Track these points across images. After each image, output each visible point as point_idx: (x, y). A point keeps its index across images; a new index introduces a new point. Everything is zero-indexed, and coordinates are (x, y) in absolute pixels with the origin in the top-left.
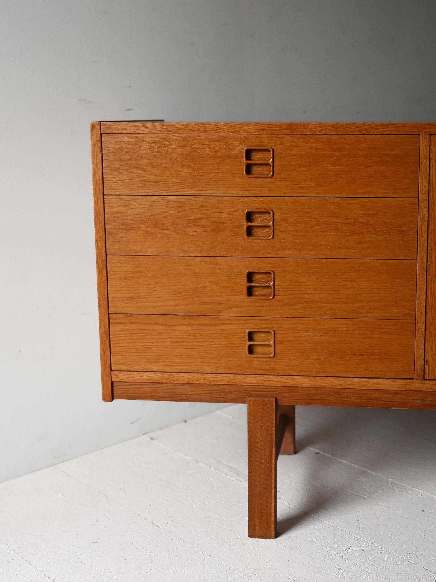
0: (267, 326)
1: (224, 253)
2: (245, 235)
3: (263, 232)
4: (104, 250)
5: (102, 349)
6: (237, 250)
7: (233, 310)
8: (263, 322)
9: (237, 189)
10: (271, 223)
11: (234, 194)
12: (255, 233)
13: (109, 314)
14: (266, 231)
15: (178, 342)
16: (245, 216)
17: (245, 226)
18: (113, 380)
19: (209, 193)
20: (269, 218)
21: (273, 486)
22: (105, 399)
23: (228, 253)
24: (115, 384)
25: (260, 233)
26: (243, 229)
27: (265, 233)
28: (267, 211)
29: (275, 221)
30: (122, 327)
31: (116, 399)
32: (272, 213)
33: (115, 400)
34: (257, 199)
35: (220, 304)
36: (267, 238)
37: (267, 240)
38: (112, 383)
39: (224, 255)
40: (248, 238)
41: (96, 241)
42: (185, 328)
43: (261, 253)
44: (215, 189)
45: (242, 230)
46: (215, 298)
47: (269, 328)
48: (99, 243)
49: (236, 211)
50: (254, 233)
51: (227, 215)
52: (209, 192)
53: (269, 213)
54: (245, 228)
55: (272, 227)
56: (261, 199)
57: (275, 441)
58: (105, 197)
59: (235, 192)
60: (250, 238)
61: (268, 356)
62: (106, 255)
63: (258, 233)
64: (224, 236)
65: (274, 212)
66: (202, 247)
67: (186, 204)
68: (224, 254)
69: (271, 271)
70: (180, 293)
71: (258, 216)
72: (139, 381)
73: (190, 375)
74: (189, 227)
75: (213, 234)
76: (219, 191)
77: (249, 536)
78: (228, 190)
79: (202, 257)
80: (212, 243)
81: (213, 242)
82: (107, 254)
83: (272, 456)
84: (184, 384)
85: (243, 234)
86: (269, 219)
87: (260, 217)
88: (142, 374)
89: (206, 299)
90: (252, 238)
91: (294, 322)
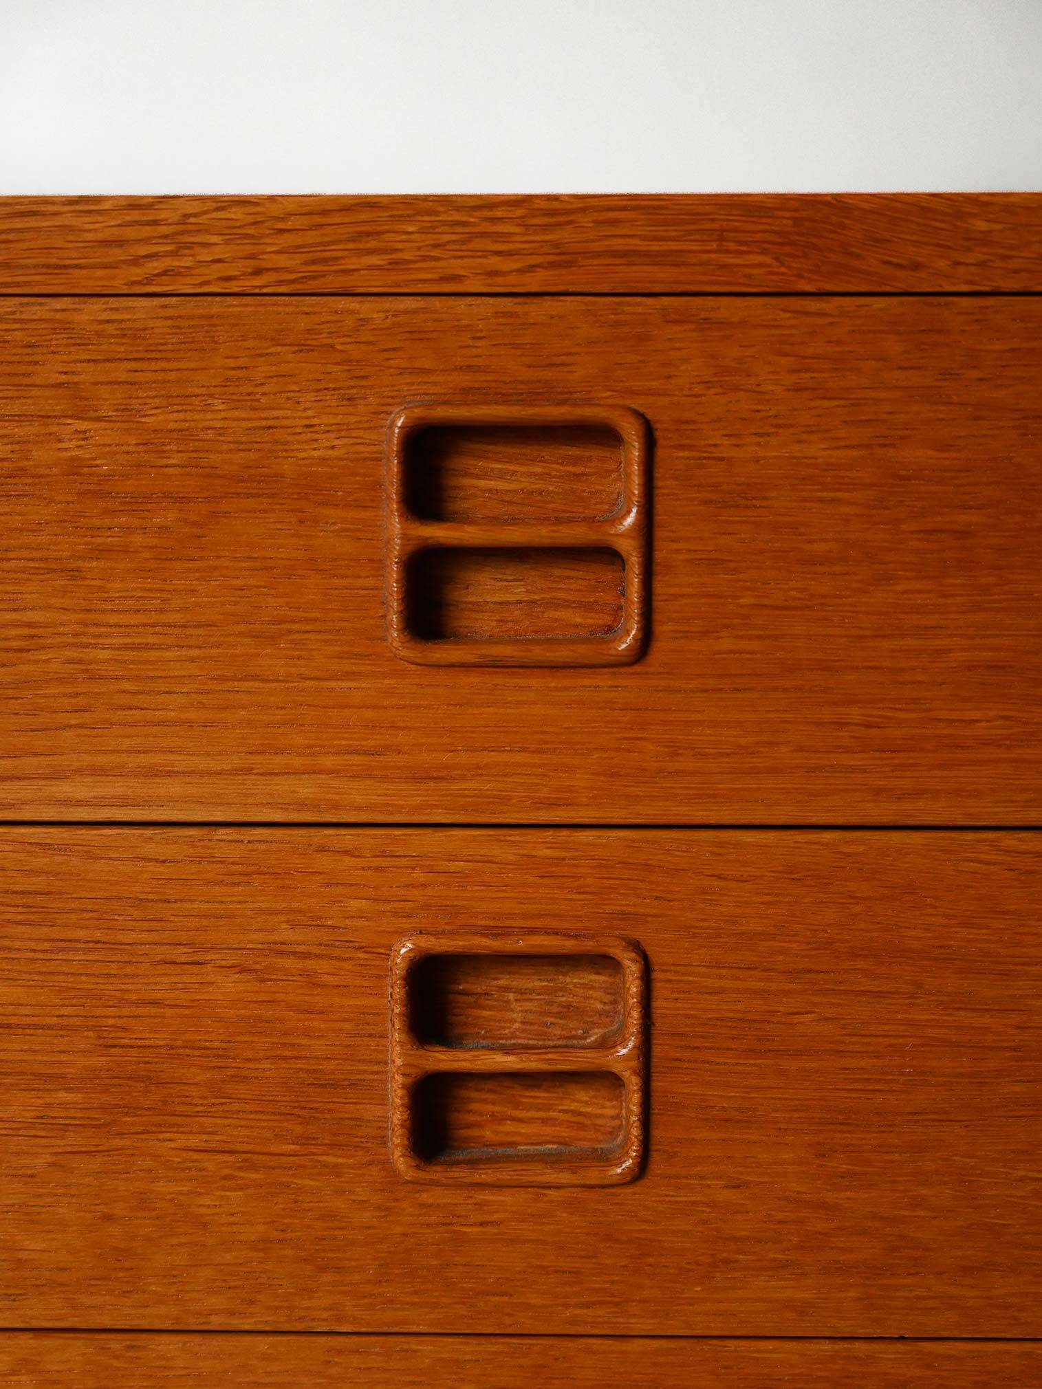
1: (214, 1301)
2: (397, 1153)
6: (327, 1278)
9: (328, 761)
10: (624, 1051)
11: (302, 805)
12: (475, 1132)
14: (574, 1112)
16: (396, 991)
17: (399, 1079)
19: (80, 803)
20: (599, 1006)
23: (251, 1302)
25: (524, 1129)
26: (383, 1101)
27: (564, 1132)
28: (588, 946)
29: (659, 1027)
32: (632, 968)
34: (505, 848)
36: (593, 1175)
37: (586, 1194)
39: (216, 1322)
40: (420, 1175)
43: (534, 1300)
44: (133, 761)
45: (370, 1112)
49: (316, 950)
50: (473, 1130)
51: (232, 985)
53: (604, 962)
54: (400, 1092)
55: (633, 1083)
56: (541, 845)
59: (306, 789)
60: (436, 1173)
63: (509, 1127)
64: (210, 1164)
65: (654, 958)
66: (23, 1255)
71: (507, 989)
75: (118, 1142)
76: (173, 787)
78: (248, 771)
79: (27, 1340)
80: (108, 1218)
81: (118, 1209)
85: (383, 1141)
86: (600, 1013)
87: (521, 992)
90: (460, 1173)
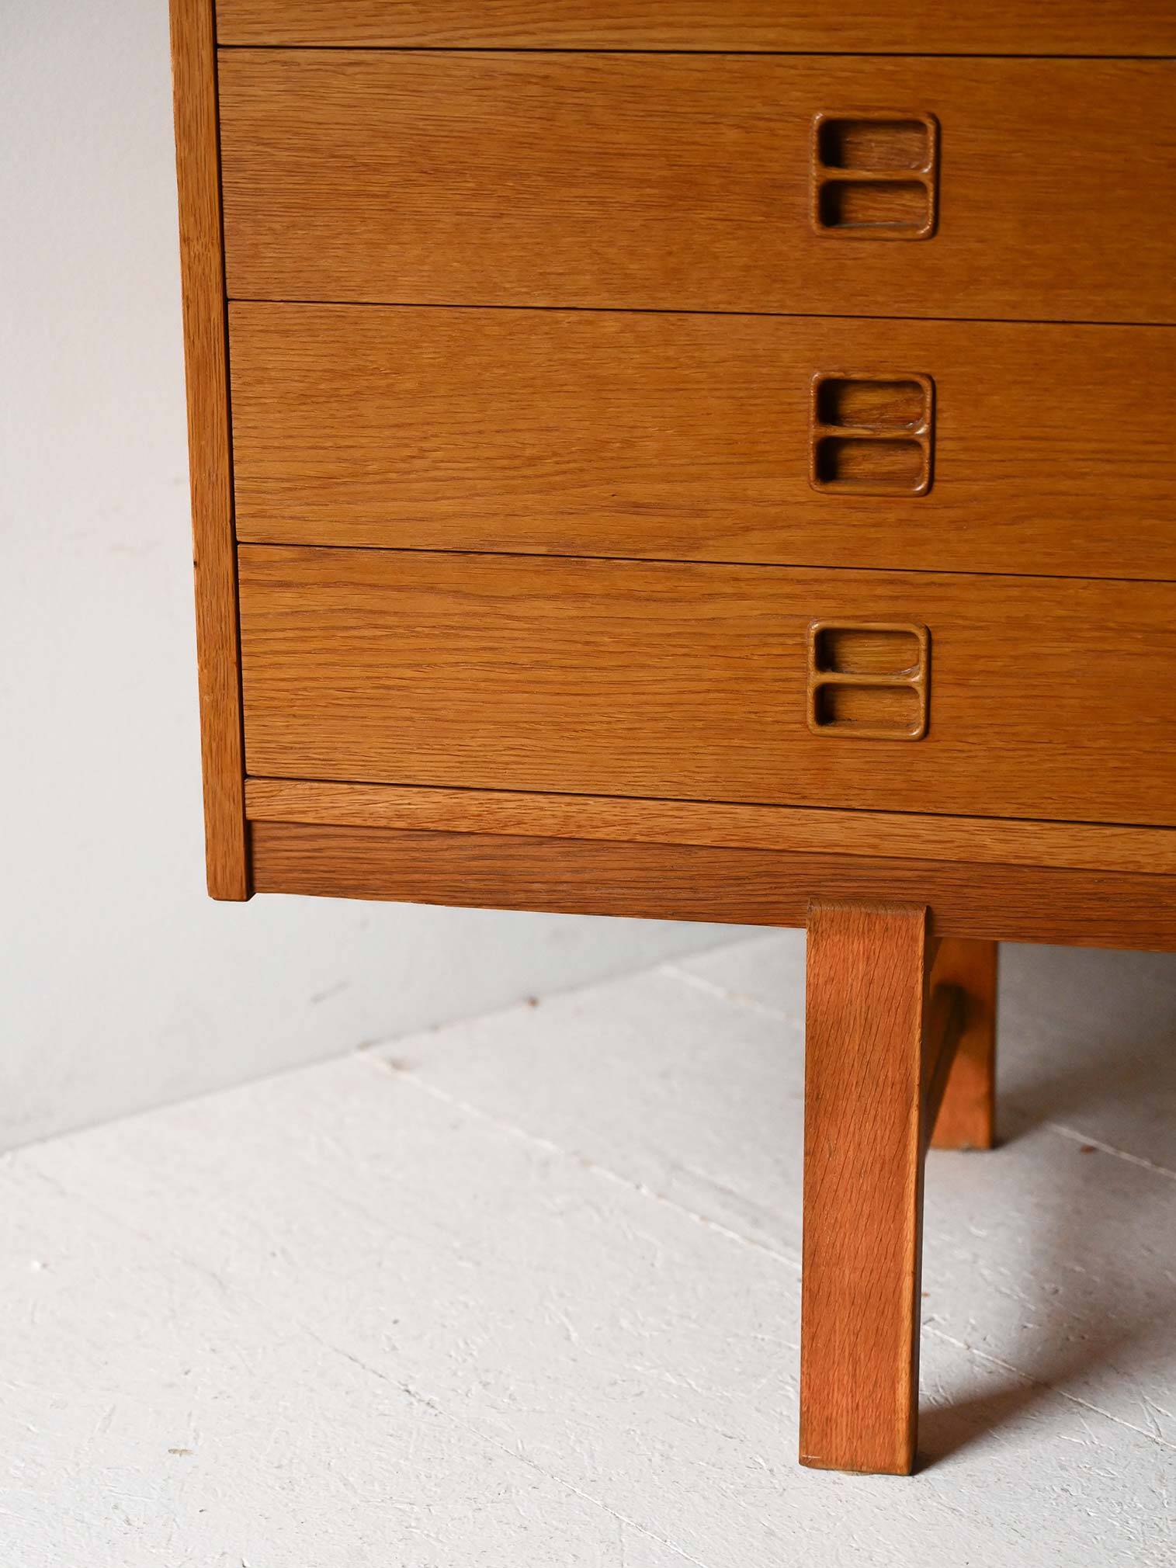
0: (901, 607)
1: (720, 297)
2: (813, 221)
3: (890, 210)
4: (215, 279)
5: (209, 687)
6: (777, 286)
7: (755, 537)
8: (880, 591)
9: (783, 20)
10: (926, 170)
11: (771, 43)
12: (854, 215)
13: (235, 543)
14: (903, 205)
15: (524, 668)
16: (814, 138)
17: (814, 183)
18: (251, 813)
19: (661, 41)
20: (917, 150)
21: (908, 1266)
22: (218, 891)
23: (740, 298)
24: (259, 832)
25: (878, 214)
26: (806, 195)
27: (898, 215)
28: (909, 116)
29: (945, 159)
30: (288, 599)
31: (265, 890)
32: (931, 127)
33: (257, 896)
34: (869, 65)
35: (699, 513)
36: (909, 235)
37: (905, 244)
38: (248, 825)
39: (722, 308)
40: (824, 233)
41: (185, 240)
42: (548, 608)
43: (880, 299)
44: (687, 19)
45: (799, 200)
46: (679, 488)
47: (906, 618)
48: (197, 247)
49: (775, 117)
50: (852, 212)
51: (733, 135)
52: (661, 37)
53: (918, 126)
54: (814, 190)
55: (931, 186)
56: (888, 65)
57: (920, 1085)
58: (221, 54)
59: (771, 34)
60: (831, 232)
61: (897, 734)
62: (226, 301)
63: (871, 212)
64: (720, 226)
65: (943, 122)
66: (628, 272)
67: (562, 88)
68: (717, 298)
69: (922, 375)
70: (532, 461)
71: (871, 141)
72: (358, 822)
73: (569, 804)
74: (572, 185)
75: (676, 214)
76: (707, 33)
77: (803, 1462)
78: (743, 25)
79: (629, 315)
80: (670, 253)
81: (675, 248)
82: (230, 294)
83: (905, 1146)
84: (541, 840)
85: (806, 216)
86: (918, 154)
87: (878, 142)
88: (370, 794)
89: (639, 491)
90: (844, 233)
91: (1015, 592)
